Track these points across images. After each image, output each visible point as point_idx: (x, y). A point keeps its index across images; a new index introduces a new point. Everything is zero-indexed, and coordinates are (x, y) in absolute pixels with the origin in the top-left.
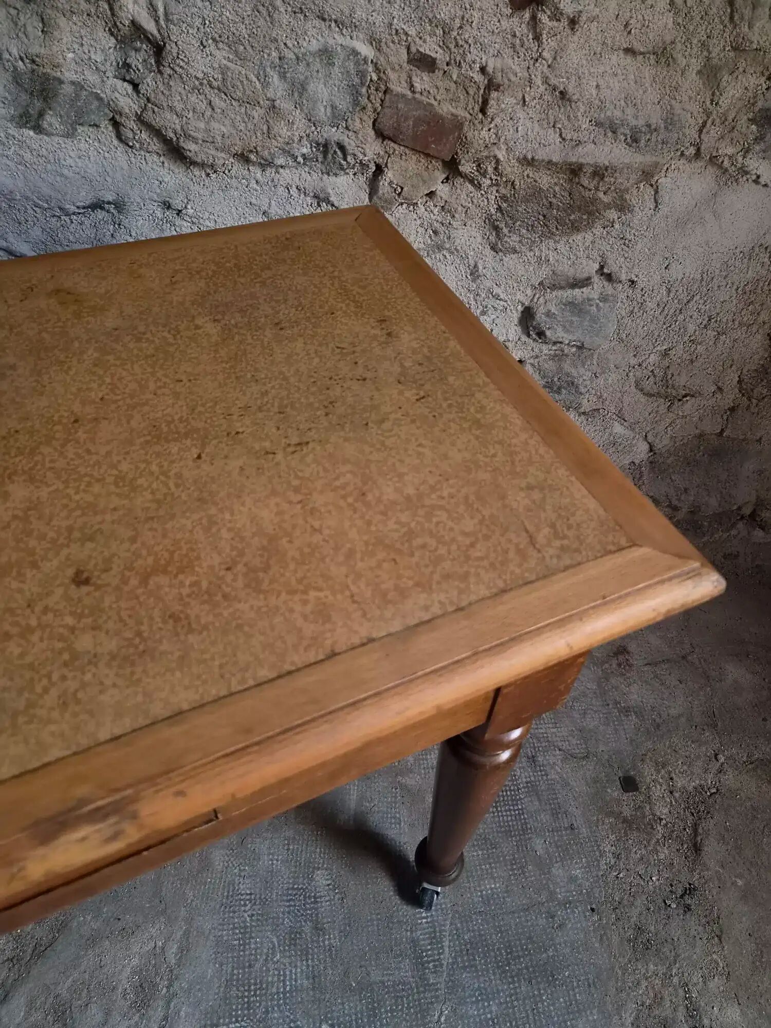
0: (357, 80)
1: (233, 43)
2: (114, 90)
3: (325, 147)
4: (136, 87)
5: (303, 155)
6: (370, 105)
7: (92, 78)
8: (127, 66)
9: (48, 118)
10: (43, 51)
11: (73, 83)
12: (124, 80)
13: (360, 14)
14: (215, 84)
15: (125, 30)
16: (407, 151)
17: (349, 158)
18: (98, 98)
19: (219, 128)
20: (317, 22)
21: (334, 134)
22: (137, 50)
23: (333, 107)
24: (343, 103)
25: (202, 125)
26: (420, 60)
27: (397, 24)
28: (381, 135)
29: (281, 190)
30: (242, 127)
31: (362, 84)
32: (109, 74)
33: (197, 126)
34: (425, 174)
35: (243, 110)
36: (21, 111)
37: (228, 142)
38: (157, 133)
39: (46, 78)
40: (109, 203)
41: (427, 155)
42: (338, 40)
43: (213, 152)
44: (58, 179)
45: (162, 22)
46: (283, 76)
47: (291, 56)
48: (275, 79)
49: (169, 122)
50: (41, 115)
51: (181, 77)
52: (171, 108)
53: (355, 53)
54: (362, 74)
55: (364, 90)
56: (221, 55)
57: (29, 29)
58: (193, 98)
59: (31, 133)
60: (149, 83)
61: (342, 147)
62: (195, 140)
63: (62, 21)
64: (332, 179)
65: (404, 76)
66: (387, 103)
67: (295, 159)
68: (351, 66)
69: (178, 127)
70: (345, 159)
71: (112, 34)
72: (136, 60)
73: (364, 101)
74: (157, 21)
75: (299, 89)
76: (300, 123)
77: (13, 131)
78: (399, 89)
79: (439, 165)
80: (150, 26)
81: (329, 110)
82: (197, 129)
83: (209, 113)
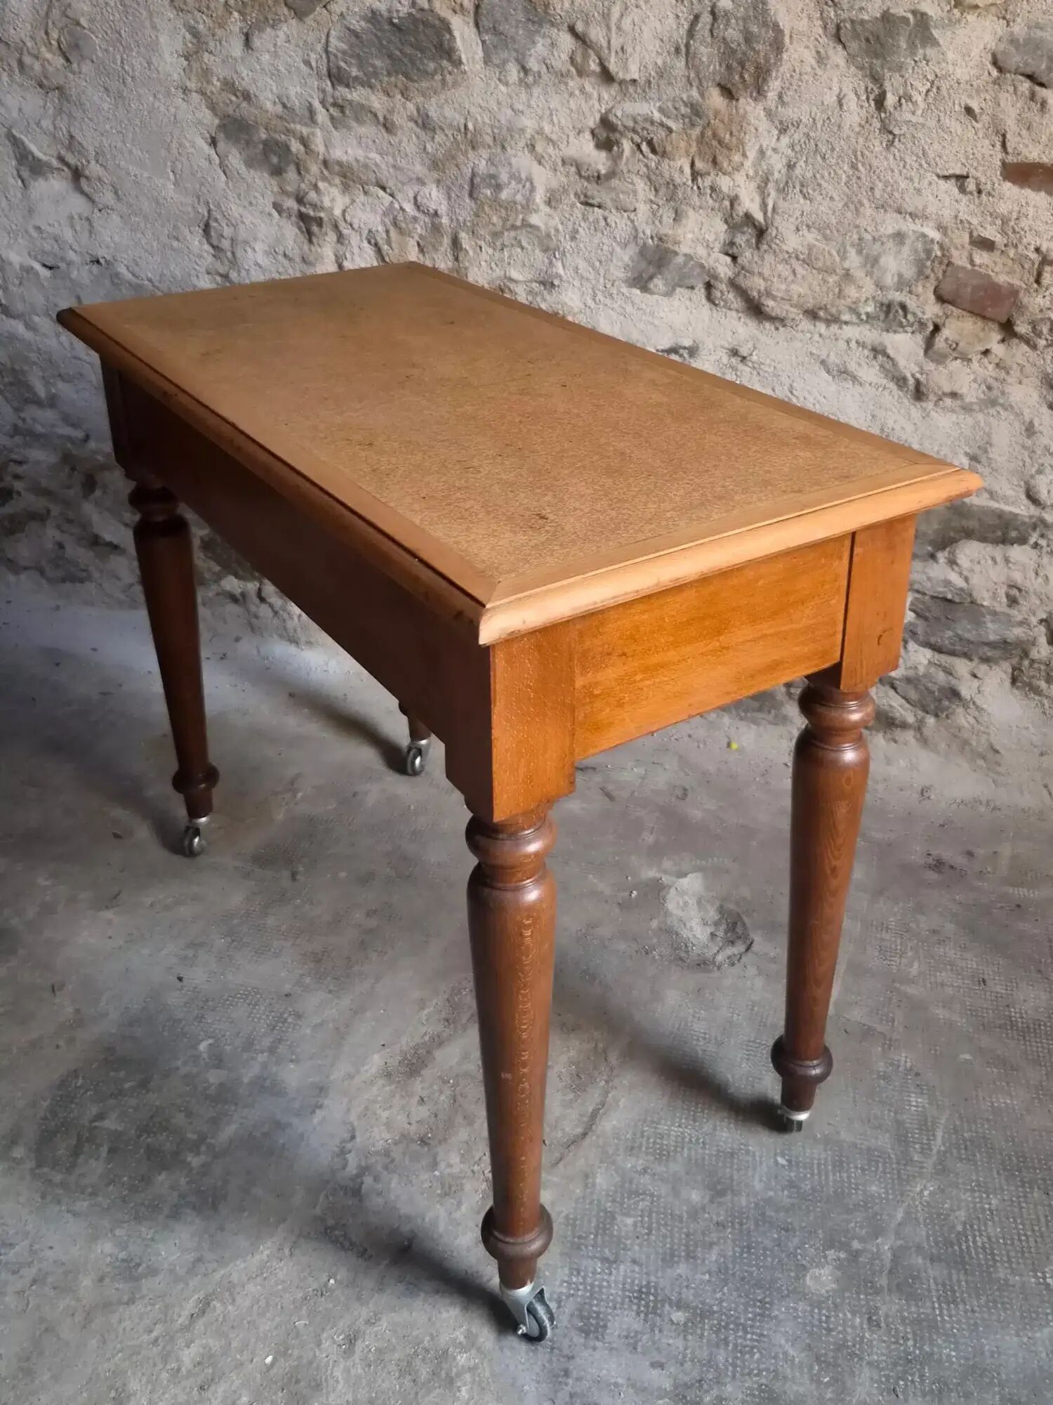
0: (923, 256)
1: (823, 229)
2: (717, 260)
3: (887, 308)
4: (734, 258)
5: (867, 314)
6: (932, 275)
7: (701, 251)
8: (732, 244)
9: (655, 280)
10: (670, 232)
11: (685, 255)
12: (727, 254)
13: (931, 209)
14: (801, 257)
15: (737, 219)
16: (964, 313)
17: (910, 317)
18: (702, 266)
19: (797, 289)
20: (895, 215)
21: (898, 297)
22: (743, 233)
23: (900, 276)
24: (909, 272)
25: (783, 287)
26: (980, 243)
27: (962, 216)
28: (941, 299)
29: (842, 345)
30: (817, 289)
31: (928, 259)
32: (716, 250)
33: (779, 288)
34: (982, 335)
35: (820, 277)
36: (636, 275)
37: (802, 300)
38: (743, 293)
39: (667, 251)
40: (685, 348)
41: (984, 318)
42: (909, 226)
43: (787, 307)
44: (649, 327)
45: (769, 214)
46: (860, 252)
47: (870, 238)
48: (852, 253)
49: (755, 284)
50: (651, 278)
51: (775, 252)
52: (760, 274)
53: (924, 236)
54: (928, 252)
55: (929, 263)
56: (811, 237)
57: (665, 218)
58: (780, 267)
59: (638, 292)
60: (747, 256)
61: (904, 307)
62: (774, 298)
63: (691, 212)
64: (891, 335)
65: (965, 254)
66: (948, 273)
67: (859, 315)
68: (920, 246)
69: (762, 289)
70: (905, 317)
71: (726, 222)
72: (740, 239)
73: (928, 272)
74: (765, 214)
75: (872, 262)
76: (869, 288)
77: (625, 290)
78: (960, 263)
79: (995, 326)
80: (759, 216)
81: (896, 279)
82: (778, 290)
83: (791, 277)
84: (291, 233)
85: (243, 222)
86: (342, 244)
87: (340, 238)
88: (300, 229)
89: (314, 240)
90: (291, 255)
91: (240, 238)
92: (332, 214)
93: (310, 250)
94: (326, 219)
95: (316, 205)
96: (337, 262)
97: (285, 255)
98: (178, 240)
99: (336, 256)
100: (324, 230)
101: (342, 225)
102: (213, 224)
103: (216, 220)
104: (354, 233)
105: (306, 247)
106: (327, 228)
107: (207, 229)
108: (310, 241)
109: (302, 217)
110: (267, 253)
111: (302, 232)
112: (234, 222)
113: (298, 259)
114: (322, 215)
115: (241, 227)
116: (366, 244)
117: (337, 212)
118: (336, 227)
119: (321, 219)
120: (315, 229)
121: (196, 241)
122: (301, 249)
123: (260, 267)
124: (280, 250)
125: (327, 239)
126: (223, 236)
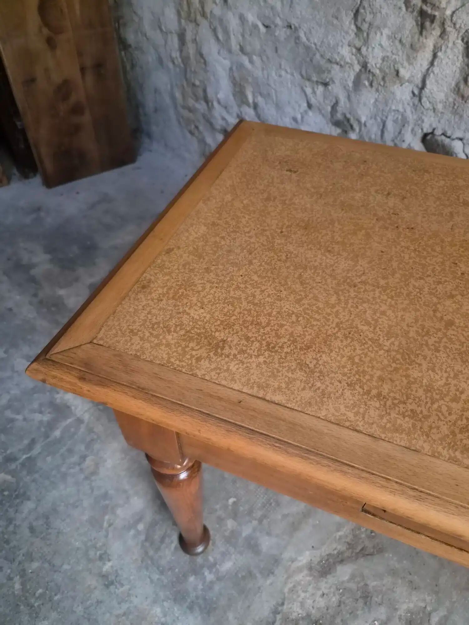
84: (410, 23)
85: (380, 12)
86: (442, 38)
87: (443, 34)
88: (417, 21)
89: (424, 33)
90: (404, 42)
91: (375, 24)
92: (444, 14)
93: (419, 40)
94: (438, 17)
95: (434, 5)
96: (433, 51)
97: (400, 41)
98: (337, 18)
99: (435, 46)
100: (433, 26)
101: (448, 23)
102: (362, 11)
103: (364, 8)
104: (454, 30)
105: (417, 36)
106: (436, 24)
107: (356, 13)
108: (421, 33)
109: (422, 14)
110: (389, 37)
111: (417, 25)
112: (374, 11)
113: (408, 46)
114: (437, 13)
115: (379, 15)
116: (460, 41)
117: (448, 12)
118: (443, 24)
119: (434, 16)
120: (428, 24)
121: (347, 20)
122: (412, 37)
123: (382, 46)
124: (398, 36)
125: (434, 33)
126: (364, 20)
